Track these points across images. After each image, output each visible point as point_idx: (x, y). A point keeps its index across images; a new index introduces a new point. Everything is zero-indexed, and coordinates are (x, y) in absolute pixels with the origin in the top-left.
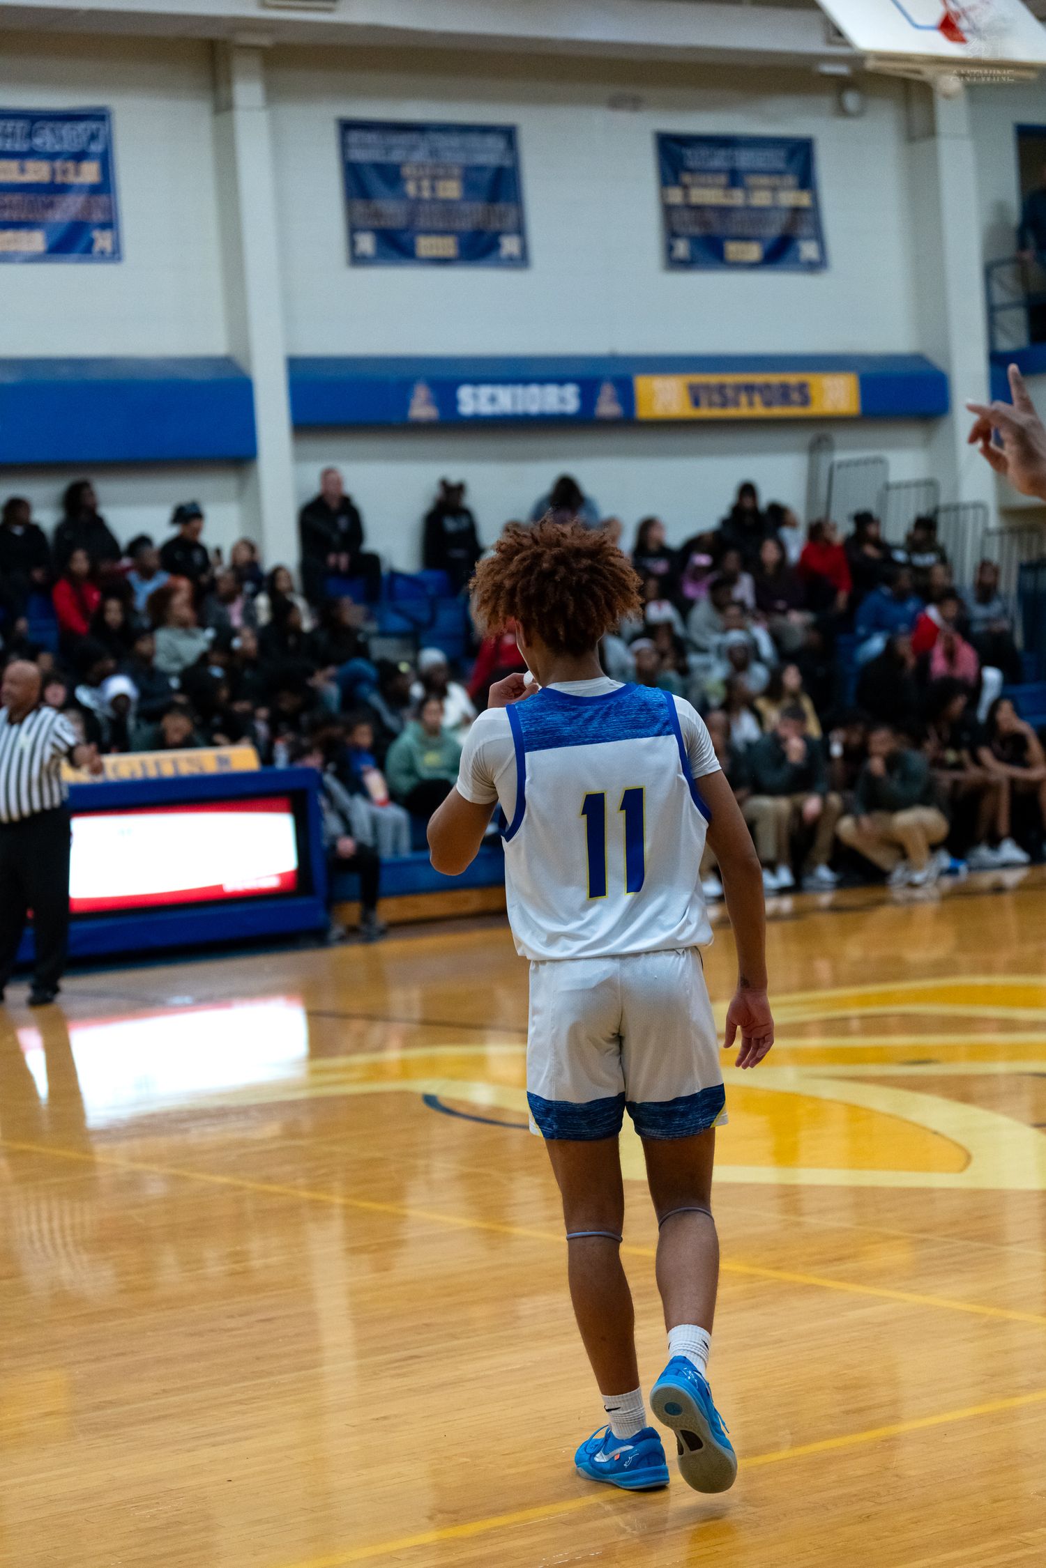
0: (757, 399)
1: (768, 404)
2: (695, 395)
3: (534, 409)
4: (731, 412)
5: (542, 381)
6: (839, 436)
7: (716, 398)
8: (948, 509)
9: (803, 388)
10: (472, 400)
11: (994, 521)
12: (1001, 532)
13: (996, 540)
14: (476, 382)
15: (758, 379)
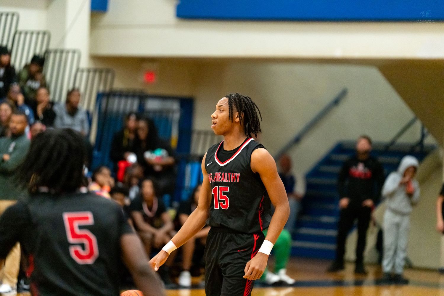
8: (56, 52)
11: (85, 63)
12: (89, 71)
13: (85, 74)
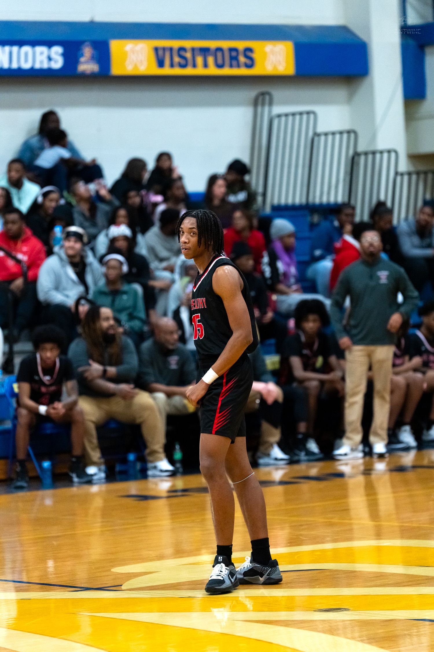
0: (211, 60)
1: (220, 66)
3: (26, 66)
5: (34, 43)
6: (278, 93)
7: (177, 59)
9: (248, 52)
15: (212, 44)
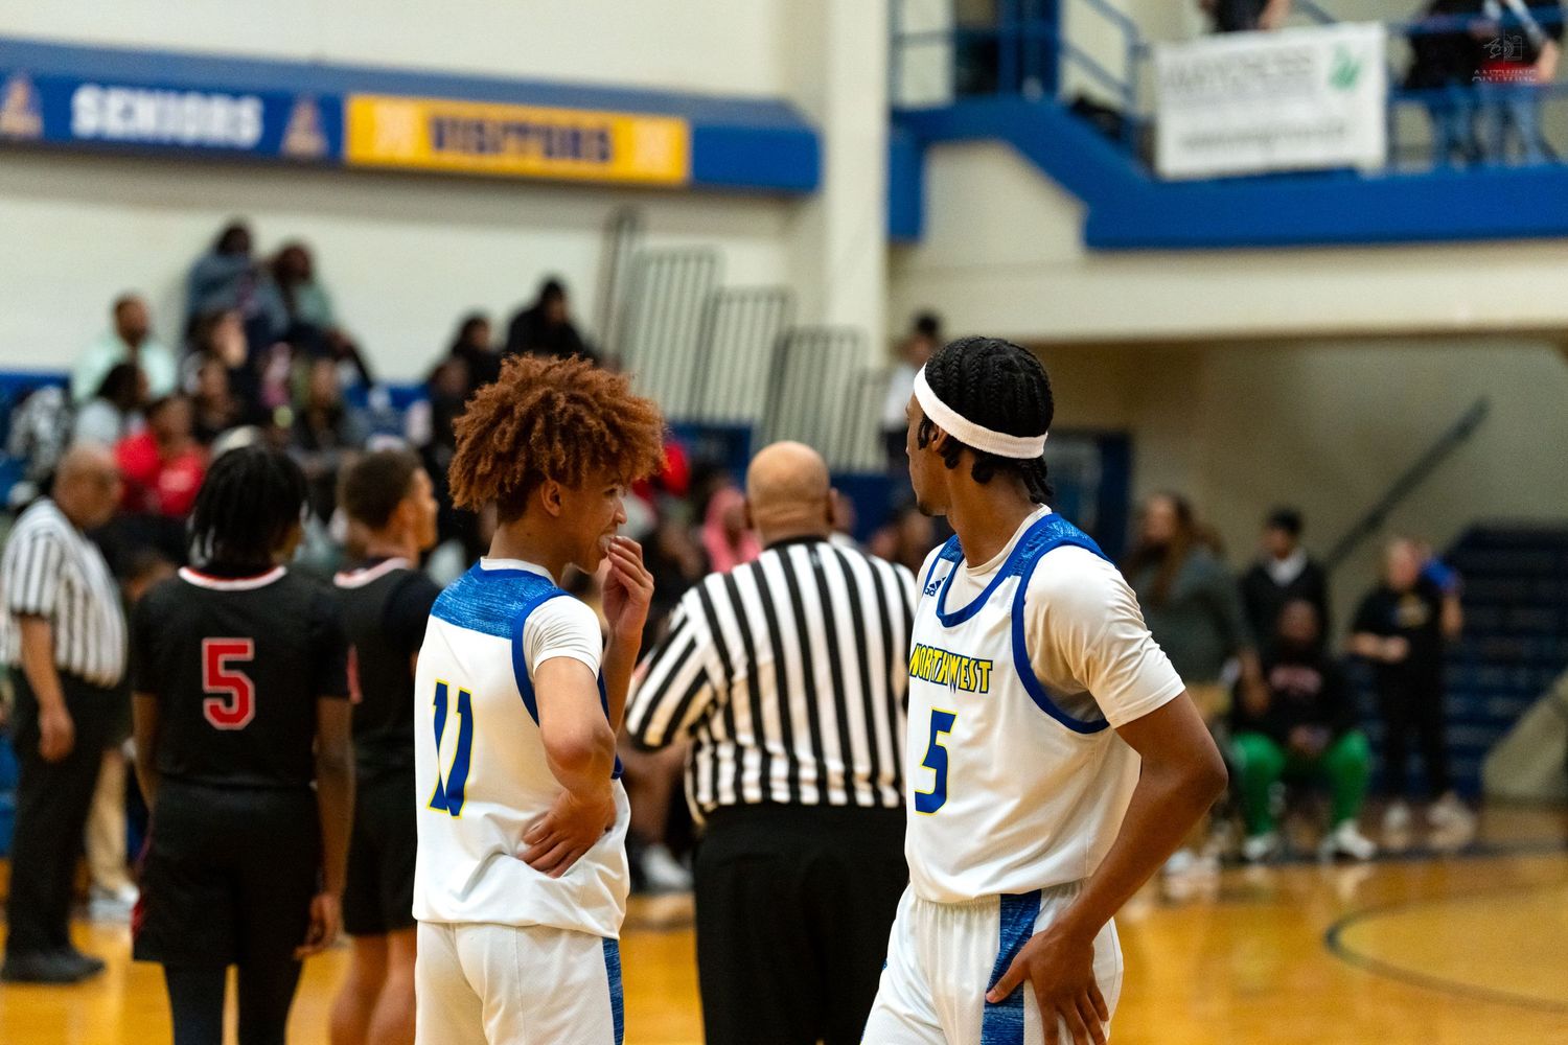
1: (549, 153)
2: (440, 133)
3: (188, 133)
4: (490, 163)
5: (207, 91)
6: (655, 213)
7: (469, 139)
9: (603, 137)
10: (95, 112)
11: (875, 360)
14: (105, 83)
15: (537, 115)
